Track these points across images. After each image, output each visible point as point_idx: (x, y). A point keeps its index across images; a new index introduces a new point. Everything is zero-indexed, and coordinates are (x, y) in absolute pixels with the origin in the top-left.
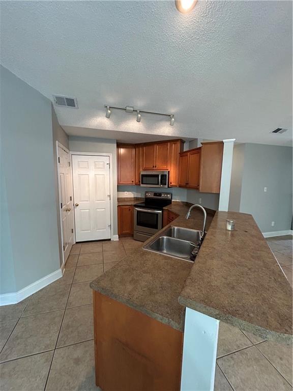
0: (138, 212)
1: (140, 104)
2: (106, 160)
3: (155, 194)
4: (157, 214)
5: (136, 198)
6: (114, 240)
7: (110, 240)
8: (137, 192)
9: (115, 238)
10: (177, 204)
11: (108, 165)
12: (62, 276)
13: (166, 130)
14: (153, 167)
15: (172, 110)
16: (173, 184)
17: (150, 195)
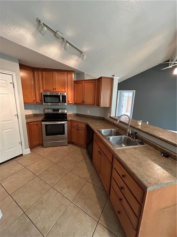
0: (46, 125)
1: (69, 34)
2: (9, 78)
3: (54, 110)
4: (64, 125)
5: (35, 114)
6: (26, 154)
7: (22, 155)
8: (35, 109)
9: (27, 151)
10: (71, 115)
11: (12, 84)
12: (2, 215)
13: (72, 62)
14: (54, 89)
15: (85, 49)
16: (70, 102)
17: (50, 111)
